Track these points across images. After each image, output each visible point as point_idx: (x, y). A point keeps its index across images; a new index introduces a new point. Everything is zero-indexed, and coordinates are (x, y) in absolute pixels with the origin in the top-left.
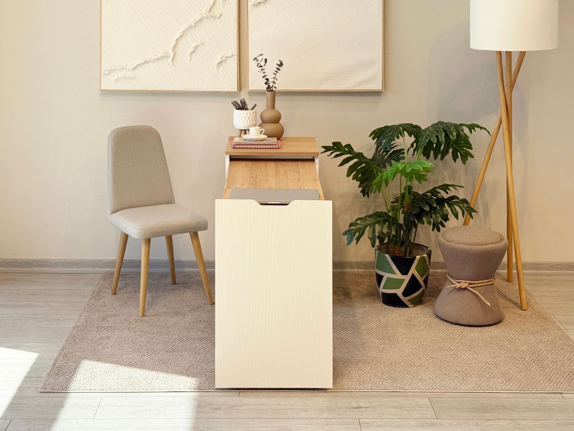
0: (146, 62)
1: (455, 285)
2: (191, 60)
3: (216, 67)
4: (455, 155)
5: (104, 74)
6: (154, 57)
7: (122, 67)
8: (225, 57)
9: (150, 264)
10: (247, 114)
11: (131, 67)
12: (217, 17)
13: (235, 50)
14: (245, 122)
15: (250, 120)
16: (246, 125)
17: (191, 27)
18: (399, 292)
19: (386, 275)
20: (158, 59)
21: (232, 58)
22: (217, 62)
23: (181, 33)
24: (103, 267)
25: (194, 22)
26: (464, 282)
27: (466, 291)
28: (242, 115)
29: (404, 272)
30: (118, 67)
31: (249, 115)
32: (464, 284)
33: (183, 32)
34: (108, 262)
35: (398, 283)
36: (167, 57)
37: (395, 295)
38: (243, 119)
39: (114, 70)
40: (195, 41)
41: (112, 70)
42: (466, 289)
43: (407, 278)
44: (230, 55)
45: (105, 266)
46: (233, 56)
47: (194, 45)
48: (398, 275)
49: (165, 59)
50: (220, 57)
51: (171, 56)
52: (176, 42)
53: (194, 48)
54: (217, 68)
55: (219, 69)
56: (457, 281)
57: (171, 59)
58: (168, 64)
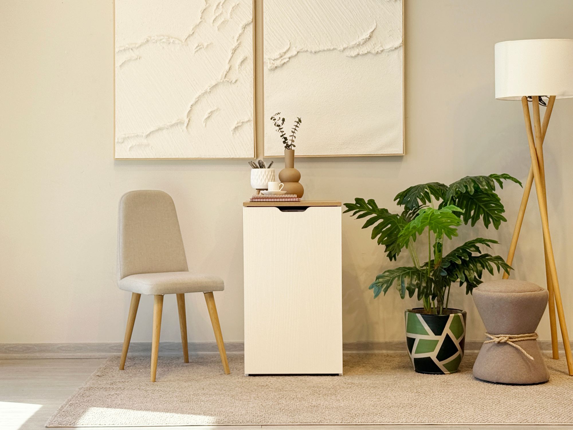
0: (160, 129)
1: (494, 340)
2: (206, 126)
3: (232, 132)
4: (487, 220)
5: (118, 142)
6: (168, 124)
7: (136, 135)
8: (241, 122)
9: (161, 347)
10: (265, 172)
11: (144, 135)
12: (233, 82)
13: (251, 115)
14: (263, 181)
15: (268, 178)
16: (263, 183)
17: (206, 92)
18: (433, 355)
19: (418, 337)
20: (172, 126)
21: (248, 124)
22: (233, 127)
23: (196, 99)
24: (110, 352)
25: (210, 88)
26: (503, 336)
27: (506, 347)
28: (259, 173)
29: (438, 331)
30: (133, 135)
31: (267, 173)
32: (504, 338)
33: (198, 98)
34: (116, 346)
35: (430, 345)
36: (181, 123)
37: (429, 359)
38: (261, 177)
39: (128, 137)
40: (211, 107)
41: (126, 138)
42: (505, 343)
43: (441, 339)
44: (246, 119)
45: (112, 350)
46: (249, 121)
47: (209, 111)
48: (431, 336)
49: (179, 125)
50: (236, 122)
51: (185, 123)
52: (191, 108)
53: (209, 114)
54: (233, 134)
55: (235, 134)
56: (495, 336)
57: (186, 125)
58: (183, 131)
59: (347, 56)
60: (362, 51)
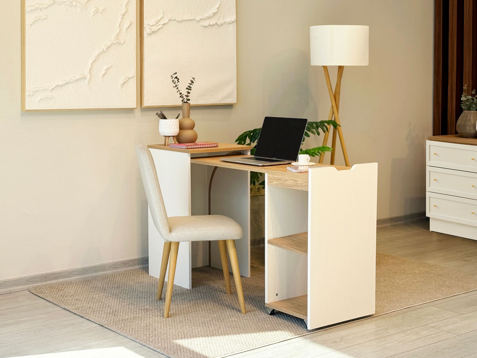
2: (103, 81)
5: (29, 95)
6: (74, 79)
8: (128, 78)
10: (176, 122)
11: (50, 88)
12: (122, 43)
13: (134, 72)
15: (178, 127)
17: (103, 52)
20: (77, 80)
21: (132, 79)
22: (121, 82)
23: (95, 57)
25: (106, 48)
30: (42, 88)
38: (173, 127)
40: (106, 64)
41: (36, 91)
44: (131, 76)
47: (105, 68)
50: (123, 78)
52: (91, 65)
55: (122, 88)
57: (88, 80)
59: (201, 26)
60: (212, 23)
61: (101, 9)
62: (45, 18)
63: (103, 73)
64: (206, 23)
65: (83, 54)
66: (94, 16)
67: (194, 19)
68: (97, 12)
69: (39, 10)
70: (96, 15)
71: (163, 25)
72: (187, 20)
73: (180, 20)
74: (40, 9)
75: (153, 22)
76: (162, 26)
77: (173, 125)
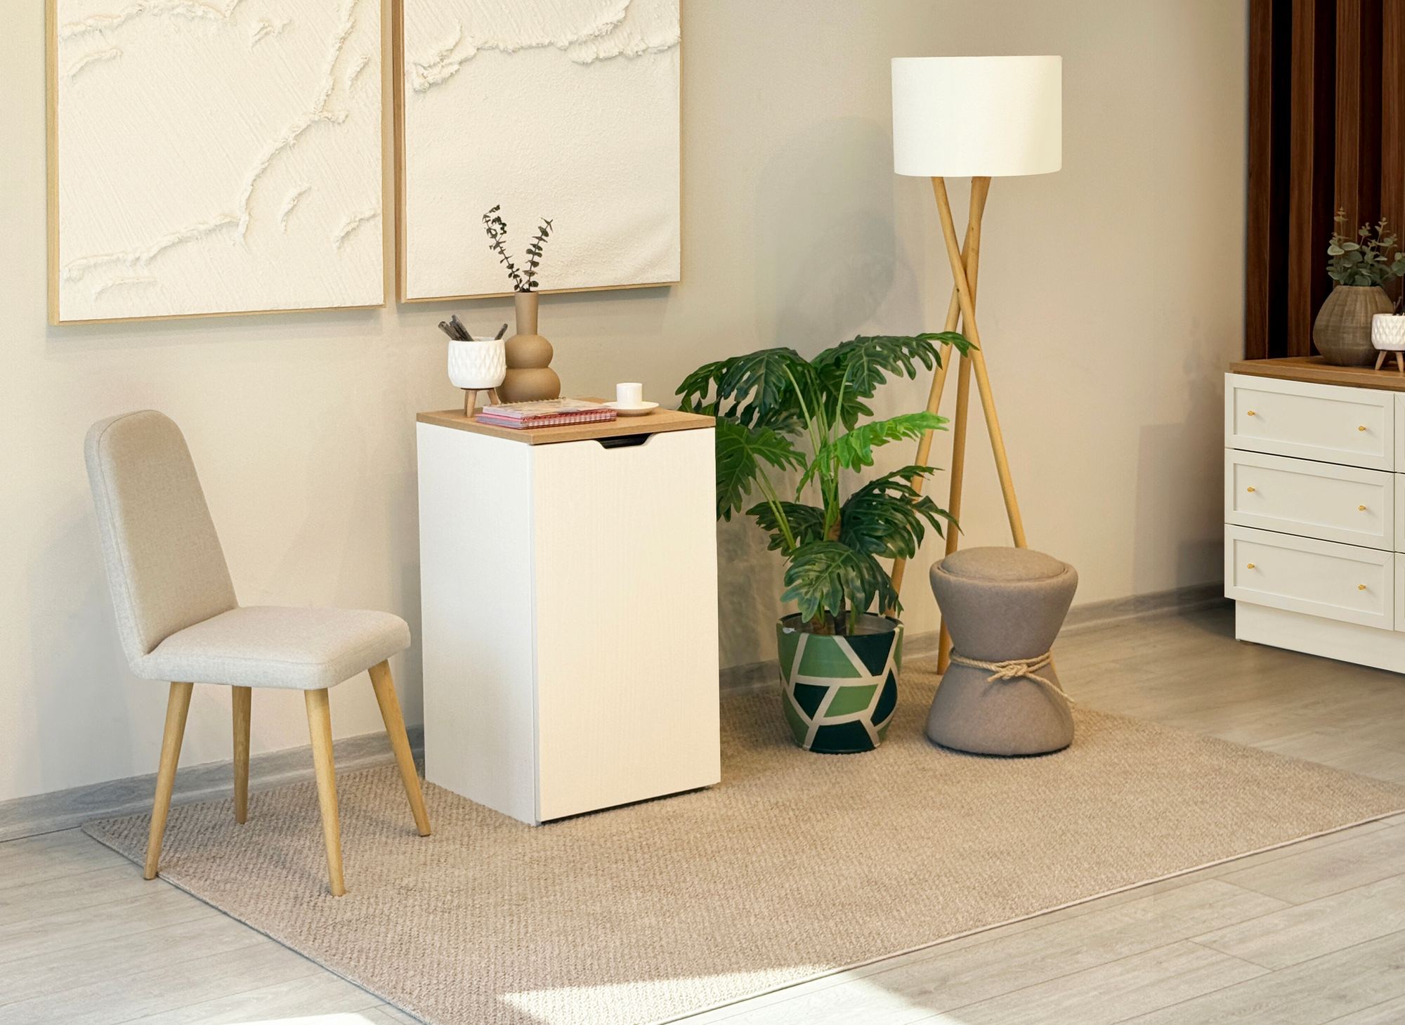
0: (181, 241)
2: (285, 230)
3: (336, 246)
5: (68, 280)
6: (202, 227)
7: (114, 257)
8: (357, 219)
12: (340, 120)
13: (378, 203)
15: (501, 363)
17: (285, 147)
18: (864, 716)
19: (835, 684)
20: (210, 232)
21: (372, 222)
22: (339, 232)
23: (263, 164)
25: (294, 134)
26: (1015, 664)
27: (1022, 683)
28: (484, 352)
29: (876, 670)
30: (106, 258)
32: (1021, 669)
33: (267, 161)
36: (233, 224)
40: (295, 182)
41: (91, 267)
42: (1023, 677)
44: (368, 214)
45: (80, 806)
46: (374, 216)
47: (293, 192)
49: (224, 230)
50: (347, 221)
51: (241, 222)
52: (253, 185)
53: (294, 201)
54: (339, 248)
55: (342, 250)
57: (242, 229)
58: (234, 245)
59: (573, 62)
60: (605, 52)
61: (278, 24)
62: (114, 58)
63: (286, 207)
64: (587, 54)
65: (227, 155)
66: (258, 46)
67: (551, 44)
68: (267, 34)
69: (98, 32)
70: (262, 41)
71: (460, 63)
72: (531, 47)
73: (510, 47)
74: (101, 31)
75: (430, 56)
76: (456, 67)
77: (487, 356)
